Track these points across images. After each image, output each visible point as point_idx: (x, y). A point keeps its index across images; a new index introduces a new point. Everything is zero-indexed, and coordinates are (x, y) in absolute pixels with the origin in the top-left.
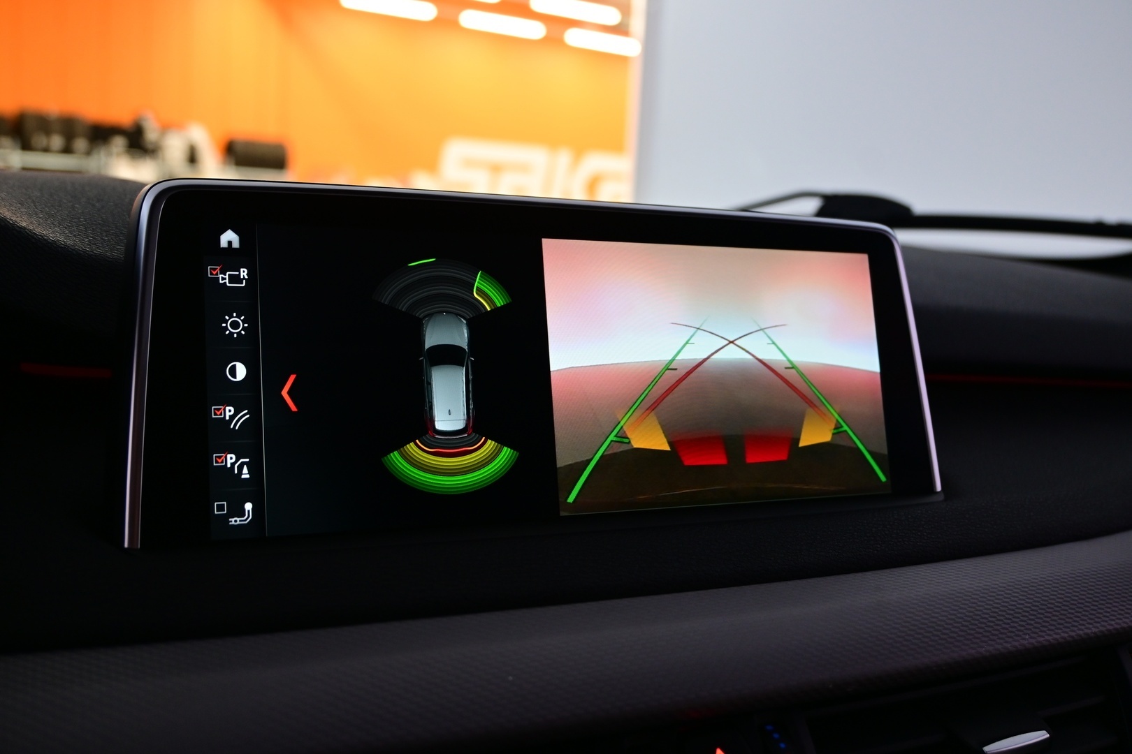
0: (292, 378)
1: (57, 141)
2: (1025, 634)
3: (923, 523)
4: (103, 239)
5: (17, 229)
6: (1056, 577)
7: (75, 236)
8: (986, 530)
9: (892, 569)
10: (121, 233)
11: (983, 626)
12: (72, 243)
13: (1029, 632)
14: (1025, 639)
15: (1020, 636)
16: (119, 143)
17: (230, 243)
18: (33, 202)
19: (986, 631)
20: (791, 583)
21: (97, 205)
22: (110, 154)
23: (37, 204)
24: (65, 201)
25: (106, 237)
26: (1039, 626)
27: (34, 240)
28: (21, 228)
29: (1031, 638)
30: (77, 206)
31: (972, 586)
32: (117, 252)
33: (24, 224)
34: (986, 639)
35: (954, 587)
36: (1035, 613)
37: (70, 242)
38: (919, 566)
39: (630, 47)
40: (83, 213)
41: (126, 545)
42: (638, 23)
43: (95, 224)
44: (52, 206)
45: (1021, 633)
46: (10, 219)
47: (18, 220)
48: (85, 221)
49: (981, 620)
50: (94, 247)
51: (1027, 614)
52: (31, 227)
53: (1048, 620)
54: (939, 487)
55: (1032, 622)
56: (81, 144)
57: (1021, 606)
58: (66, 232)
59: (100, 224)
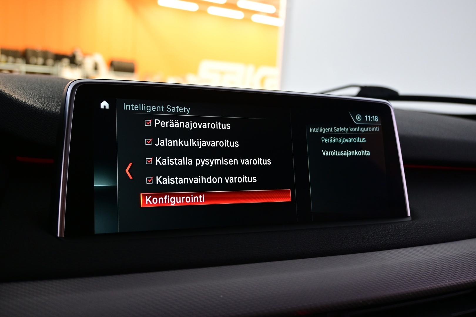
0: (130, 164)
1: (40, 60)
2: (447, 280)
3: (402, 230)
4: (52, 104)
5: (15, 100)
6: (460, 255)
7: (40, 103)
8: (430, 234)
9: (388, 250)
10: (60, 101)
11: (428, 276)
12: (38, 106)
13: (448, 279)
14: (446, 282)
15: (444, 281)
16: (66, 61)
17: (105, 106)
18: (23, 88)
19: (429, 278)
20: (344, 256)
21: (50, 89)
22: (62, 66)
23: (25, 89)
24: (36, 87)
25: (54, 103)
26: (453, 276)
27: (22, 105)
28: (17, 99)
29: (449, 281)
30: (42, 90)
31: (424, 258)
32: (57, 110)
33: (18, 98)
34: (429, 282)
35: (415, 258)
36: (451, 271)
37: (38, 105)
38: (400, 249)
39: (279, 22)
40: (44, 93)
41: (58, 235)
42: (282, 13)
43: (49, 98)
44: (31, 90)
45: (445, 279)
46: (12, 96)
47: (16, 96)
48: (45, 96)
49: (427, 273)
50: (48, 107)
51: (447, 271)
52: (21, 99)
53: (457, 274)
54: (409, 214)
55: (450, 275)
56: (50, 61)
57: (445, 268)
58: (37, 101)
59: (51, 98)
